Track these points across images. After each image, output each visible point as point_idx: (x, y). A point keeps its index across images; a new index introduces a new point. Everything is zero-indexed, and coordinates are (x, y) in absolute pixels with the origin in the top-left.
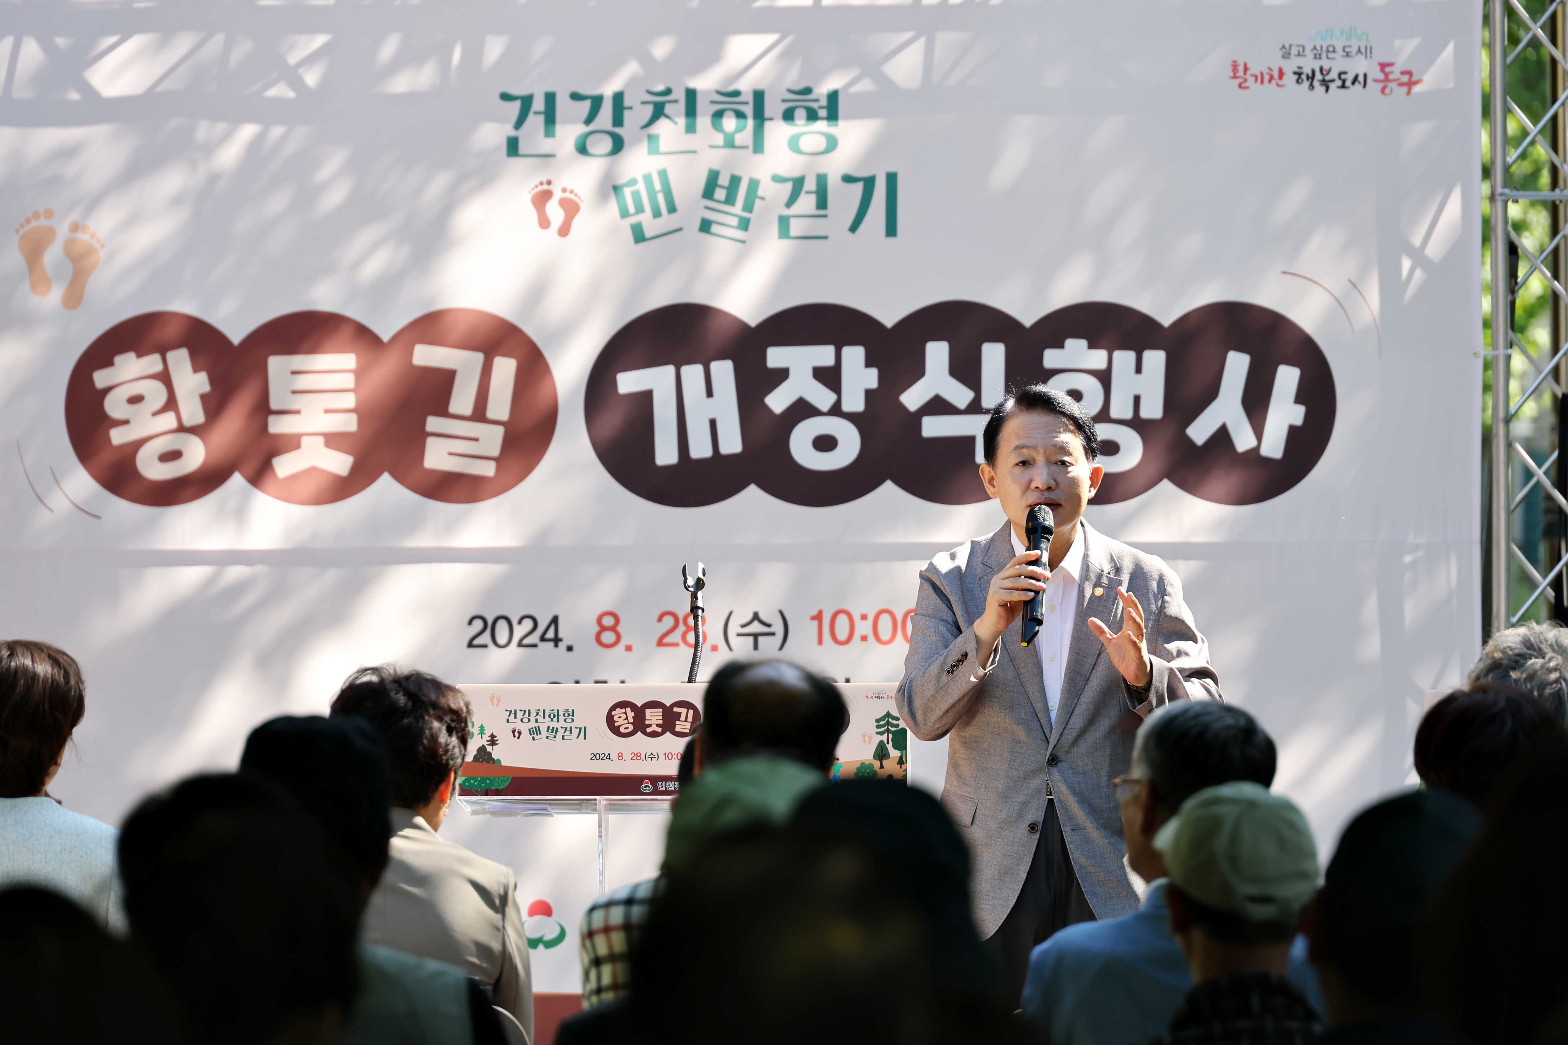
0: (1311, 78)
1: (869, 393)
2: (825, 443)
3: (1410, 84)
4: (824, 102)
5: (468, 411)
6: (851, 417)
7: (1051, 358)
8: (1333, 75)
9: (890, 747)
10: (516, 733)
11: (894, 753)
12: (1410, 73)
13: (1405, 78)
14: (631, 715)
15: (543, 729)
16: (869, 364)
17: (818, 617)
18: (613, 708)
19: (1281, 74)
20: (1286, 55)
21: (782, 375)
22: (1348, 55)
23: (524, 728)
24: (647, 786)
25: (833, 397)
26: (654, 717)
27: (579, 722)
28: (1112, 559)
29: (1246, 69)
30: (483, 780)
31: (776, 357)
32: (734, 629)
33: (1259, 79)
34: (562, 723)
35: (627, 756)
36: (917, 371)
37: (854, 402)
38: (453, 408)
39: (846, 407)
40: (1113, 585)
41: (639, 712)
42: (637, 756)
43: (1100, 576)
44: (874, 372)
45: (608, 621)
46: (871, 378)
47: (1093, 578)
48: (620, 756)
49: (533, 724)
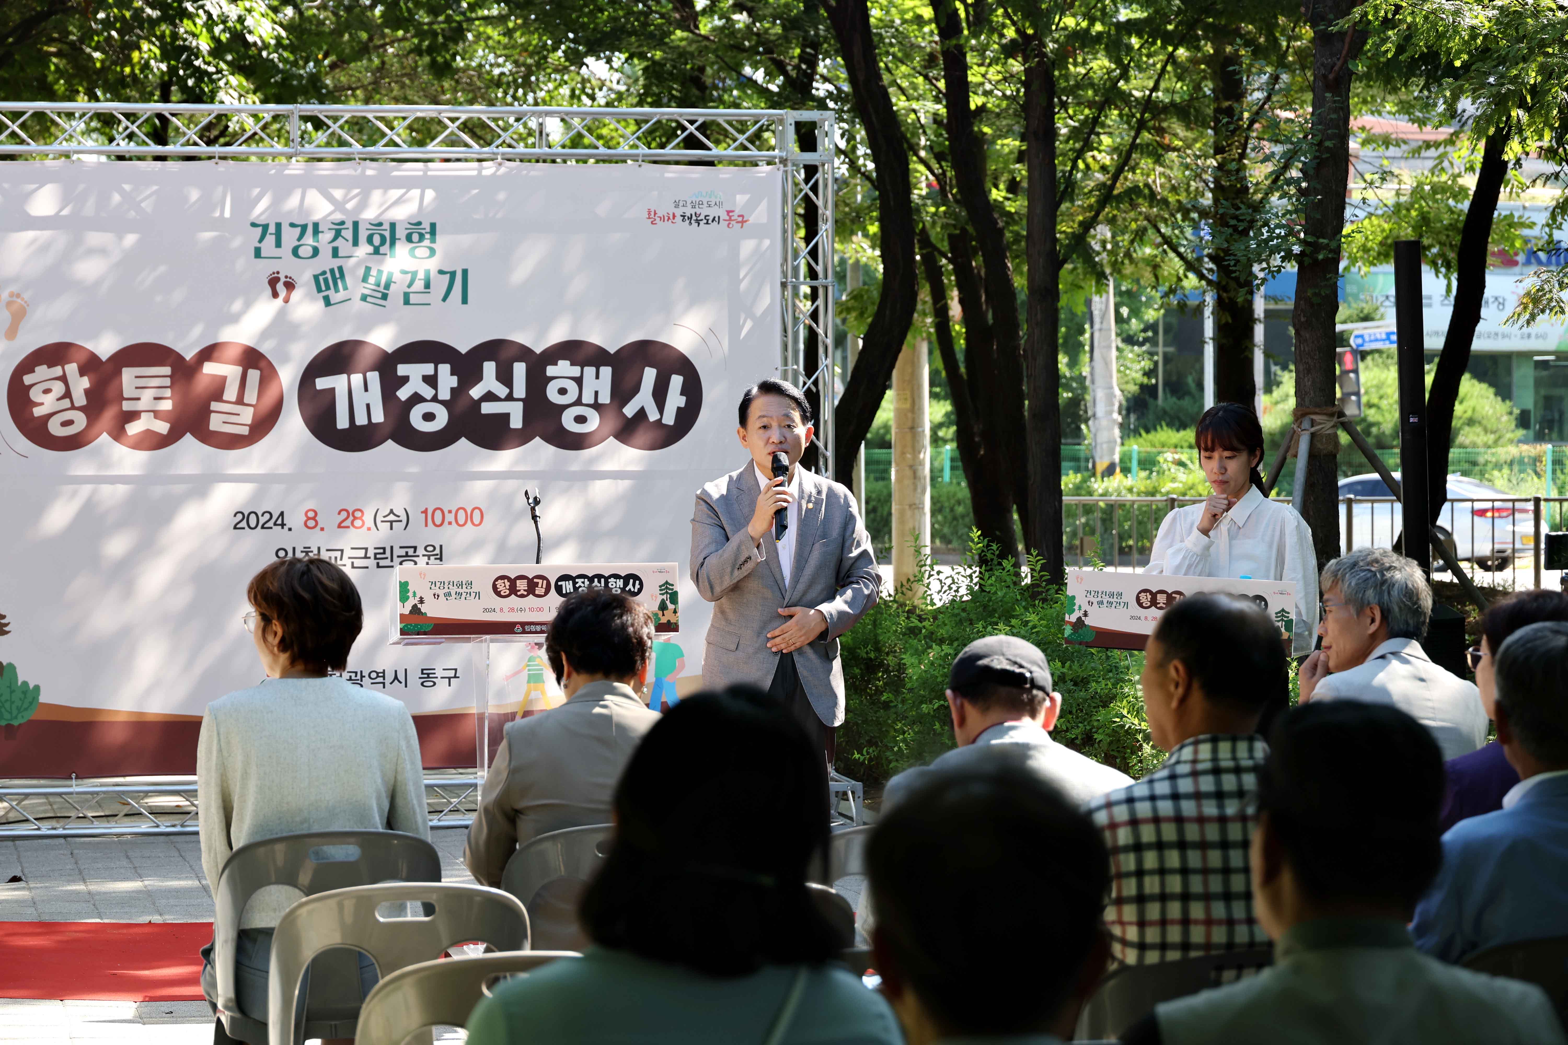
0: (690, 218)
1: (452, 389)
2: (429, 417)
3: (743, 222)
4: (428, 230)
5: (234, 399)
6: (443, 403)
7: (551, 371)
8: (702, 217)
9: (668, 602)
10: (436, 596)
11: (671, 606)
12: (742, 216)
13: (740, 219)
14: (508, 584)
15: (453, 593)
16: (452, 374)
17: (425, 512)
18: (496, 580)
19: (674, 216)
20: (677, 206)
21: (405, 379)
22: (710, 206)
23: (441, 593)
24: (518, 628)
25: (433, 392)
26: (522, 585)
27: (475, 589)
28: (816, 486)
29: (655, 214)
30: (416, 625)
31: (402, 370)
32: (379, 518)
33: (662, 219)
34: (464, 589)
35: (506, 610)
36: (478, 377)
37: (445, 394)
38: (225, 398)
39: (440, 397)
40: (818, 503)
41: (513, 582)
42: (512, 610)
43: (810, 496)
44: (455, 378)
45: (311, 514)
46: (454, 381)
47: (806, 497)
48: (501, 610)
49: (446, 590)
